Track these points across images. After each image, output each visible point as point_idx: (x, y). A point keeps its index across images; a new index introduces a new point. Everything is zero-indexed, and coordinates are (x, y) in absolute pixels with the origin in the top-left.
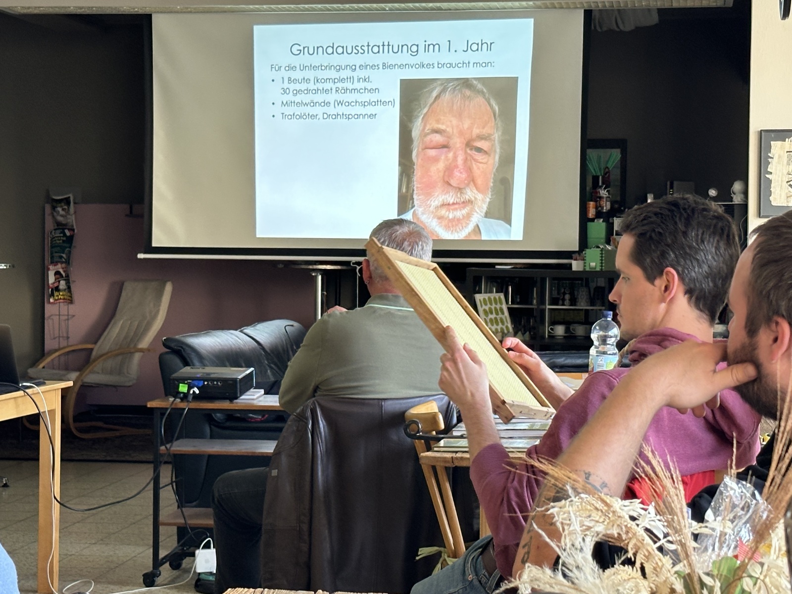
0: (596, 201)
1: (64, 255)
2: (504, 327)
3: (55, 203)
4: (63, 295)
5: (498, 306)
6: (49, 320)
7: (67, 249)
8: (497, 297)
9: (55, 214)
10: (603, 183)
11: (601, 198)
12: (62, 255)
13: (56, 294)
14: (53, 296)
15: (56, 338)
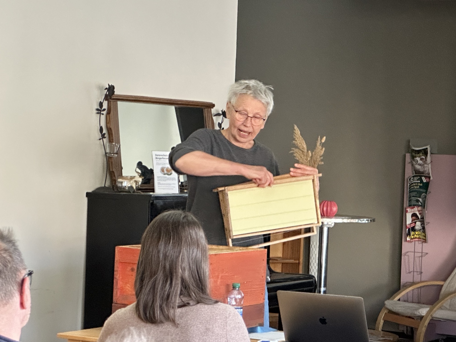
1: (420, 200)
3: (415, 153)
4: (418, 235)
7: (424, 194)
9: (414, 163)
13: (412, 233)
14: (410, 235)
15: (411, 272)
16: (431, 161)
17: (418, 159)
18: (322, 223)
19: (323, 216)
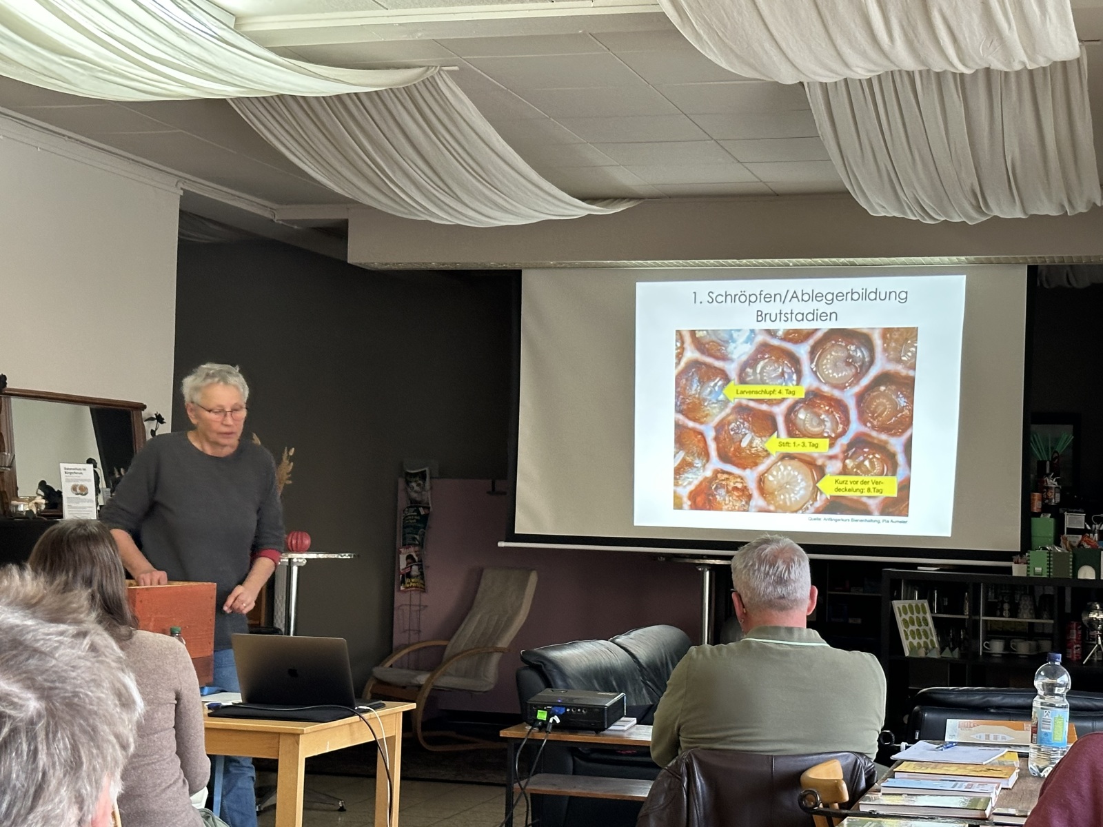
0: (1042, 492)
1: (417, 537)
2: (928, 641)
3: (409, 478)
4: (415, 582)
5: (921, 616)
6: (399, 610)
7: (421, 530)
8: (920, 605)
9: (409, 489)
10: (1051, 471)
11: (1048, 488)
12: (416, 536)
13: (407, 580)
14: (404, 584)
15: (406, 631)
17: (414, 484)
18: (290, 559)
19: (292, 551)
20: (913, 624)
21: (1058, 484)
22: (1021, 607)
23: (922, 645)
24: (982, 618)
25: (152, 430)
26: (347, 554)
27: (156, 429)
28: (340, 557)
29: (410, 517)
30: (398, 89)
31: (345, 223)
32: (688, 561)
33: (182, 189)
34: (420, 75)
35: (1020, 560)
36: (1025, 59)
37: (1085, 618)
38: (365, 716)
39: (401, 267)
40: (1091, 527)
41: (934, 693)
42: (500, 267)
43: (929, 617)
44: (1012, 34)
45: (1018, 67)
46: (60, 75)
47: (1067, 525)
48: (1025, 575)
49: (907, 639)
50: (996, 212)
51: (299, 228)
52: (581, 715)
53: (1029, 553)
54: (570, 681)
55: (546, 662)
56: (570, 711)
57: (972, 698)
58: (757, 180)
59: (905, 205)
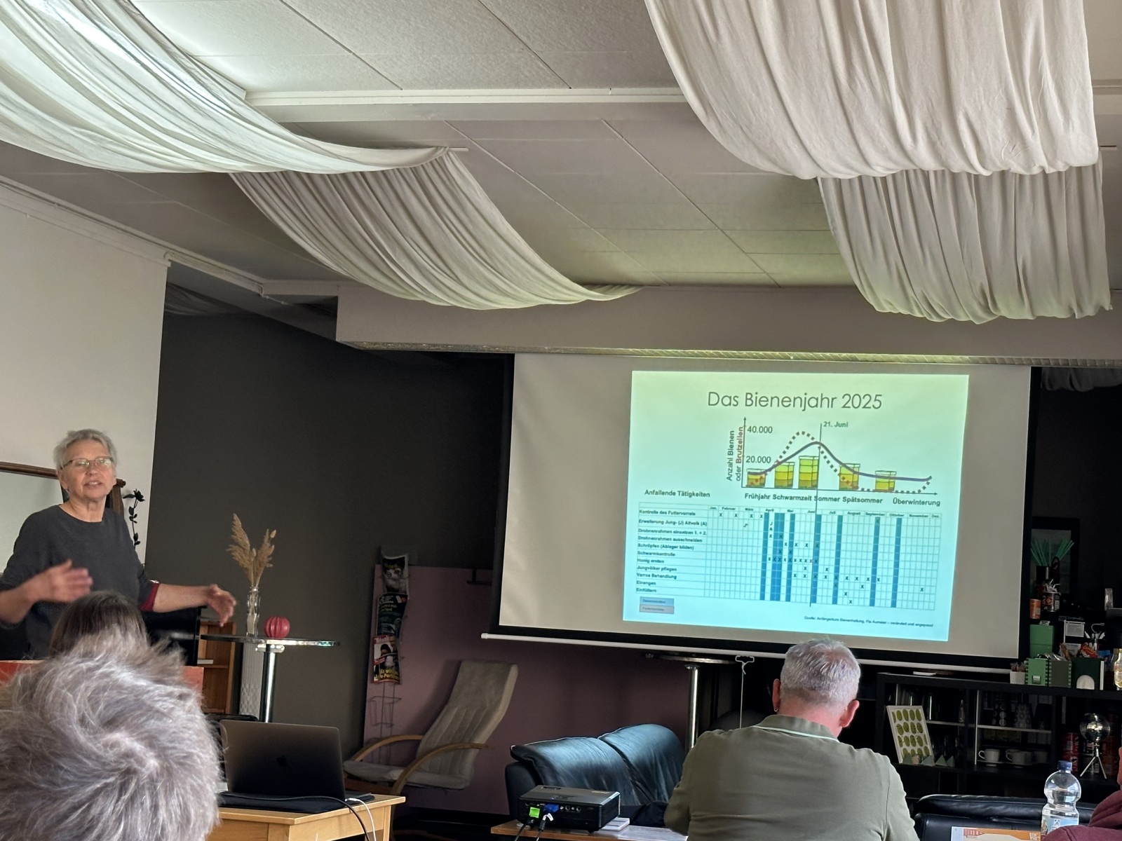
0: (1041, 598)
1: (393, 626)
2: (922, 749)
3: (387, 564)
4: (389, 674)
5: (916, 722)
6: (372, 703)
7: (398, 619)
8: (915, 711)
9: (386, 577)
10: (1051, 577)
11: (1048, 595)
12: (391, 625)
13: (381, 671)
14: (378, 674)
15: (378, 724)
16: (409, 575)
17: (392, 571)
18: (268, 646)
19: (270, 637)
20: (907, 731)
21: (1058, 591)
22: (1018, 716)
23: (917, 753)
24: (978, 726)
25: (130, 508)
26: (327, 642)
27: (135, 507)
28: (320, 645)
29: (386, 606)
30: (404, 169)
31: (336, 299)
32: (677, 659)
33: (170, 260)
34: (429, 155)
35: (1018, 668)
36: (1045, 163)
37: (1083, 730)
38: (355, 808)
39: (390, 347)
40: (1090, 635)
41: (938, 800)
42: (493, 351)
43: (923, 723)
44: (1035, 141)
45: (1036, 171)
46: (68, 145)
47: (1066, 633)
48: (1023, 684)
49: (901, 746)
50: (1003, 312)
51: (286, 304)
52: (576, 814)
53: (1028, 660)
54: (561, 779)
55: (536, 758)
56: (564, 809)
57: (974, 807)
58: (760, 271)
59: (912, 301)
